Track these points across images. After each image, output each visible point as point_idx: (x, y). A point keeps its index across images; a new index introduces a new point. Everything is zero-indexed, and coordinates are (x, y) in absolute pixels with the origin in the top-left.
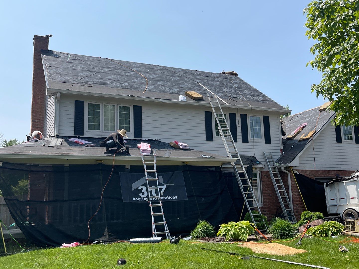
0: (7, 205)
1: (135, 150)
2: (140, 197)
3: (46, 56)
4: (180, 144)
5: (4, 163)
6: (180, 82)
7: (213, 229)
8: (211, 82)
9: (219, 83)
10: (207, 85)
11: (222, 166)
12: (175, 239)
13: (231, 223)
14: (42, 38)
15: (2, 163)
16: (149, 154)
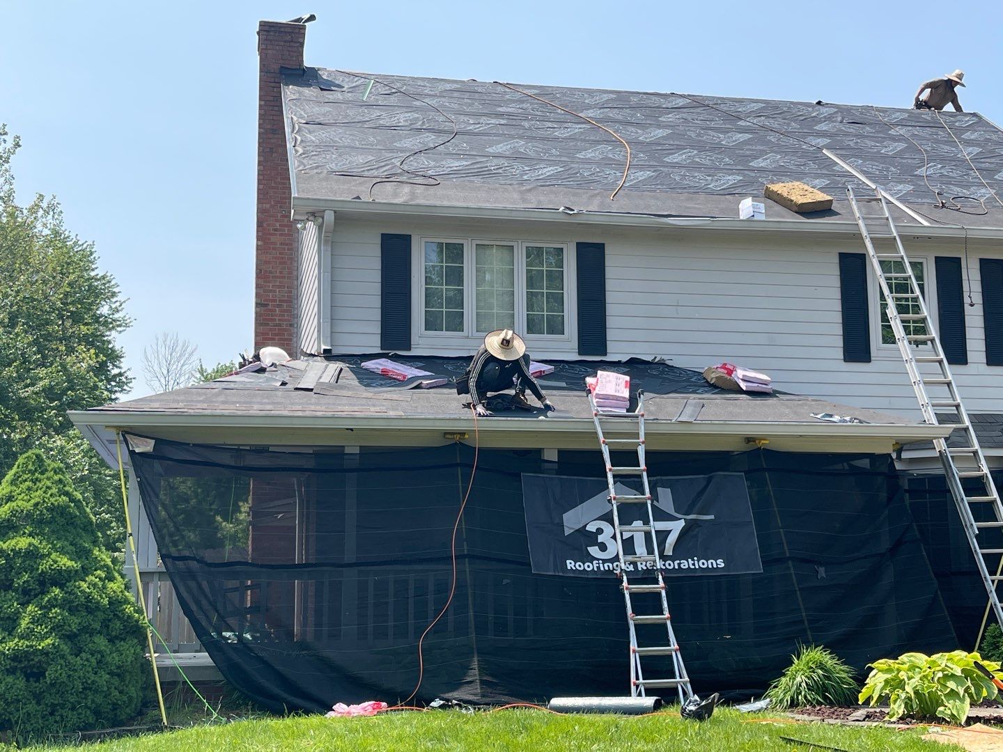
0: (169, 574)
1: (574, 396)
2: (592, 559)
3: (295, 88)
4: (740, 373)
5: (159, 442)
6: (750, 150)
7: (850, 677)
8: (870, 143)
9: (902, 145)
10: (854, 156)
11: (899, 452)
12: (698, 704)
13: (912, 658)
14: (282, 30)
15: (153, 442)
16: (624, 412)
